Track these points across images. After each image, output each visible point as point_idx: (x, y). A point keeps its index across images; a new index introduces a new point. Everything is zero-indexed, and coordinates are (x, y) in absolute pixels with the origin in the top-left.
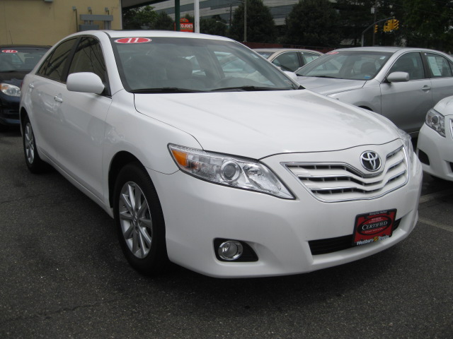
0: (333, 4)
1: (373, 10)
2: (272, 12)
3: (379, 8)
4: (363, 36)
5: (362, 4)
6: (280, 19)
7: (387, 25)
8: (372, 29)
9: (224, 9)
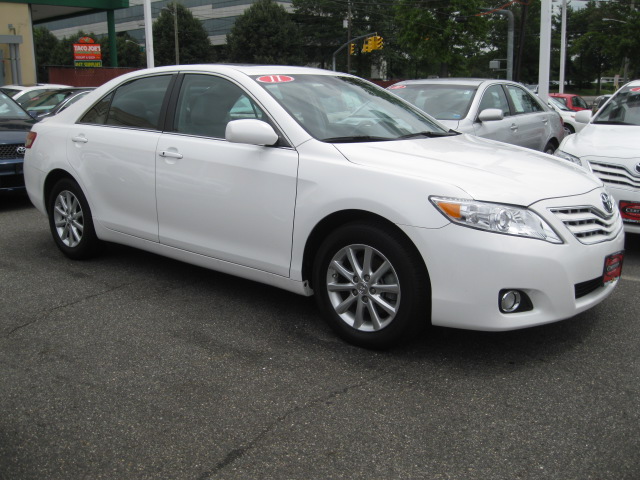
0: (290, 14)
1: (346, 24)
2: (204, 26)
3: (353, 21)
4: (334, 59)
5: (329, 15)
6: (217, 37)
7: (367, 43)
8: (346, 50)
9: (135, 22)
